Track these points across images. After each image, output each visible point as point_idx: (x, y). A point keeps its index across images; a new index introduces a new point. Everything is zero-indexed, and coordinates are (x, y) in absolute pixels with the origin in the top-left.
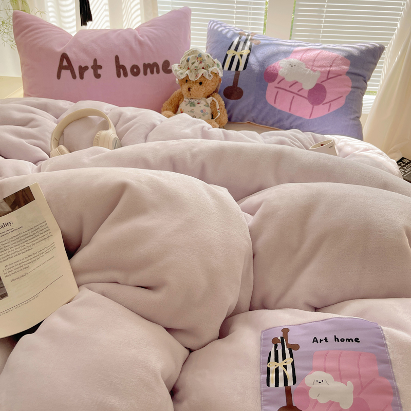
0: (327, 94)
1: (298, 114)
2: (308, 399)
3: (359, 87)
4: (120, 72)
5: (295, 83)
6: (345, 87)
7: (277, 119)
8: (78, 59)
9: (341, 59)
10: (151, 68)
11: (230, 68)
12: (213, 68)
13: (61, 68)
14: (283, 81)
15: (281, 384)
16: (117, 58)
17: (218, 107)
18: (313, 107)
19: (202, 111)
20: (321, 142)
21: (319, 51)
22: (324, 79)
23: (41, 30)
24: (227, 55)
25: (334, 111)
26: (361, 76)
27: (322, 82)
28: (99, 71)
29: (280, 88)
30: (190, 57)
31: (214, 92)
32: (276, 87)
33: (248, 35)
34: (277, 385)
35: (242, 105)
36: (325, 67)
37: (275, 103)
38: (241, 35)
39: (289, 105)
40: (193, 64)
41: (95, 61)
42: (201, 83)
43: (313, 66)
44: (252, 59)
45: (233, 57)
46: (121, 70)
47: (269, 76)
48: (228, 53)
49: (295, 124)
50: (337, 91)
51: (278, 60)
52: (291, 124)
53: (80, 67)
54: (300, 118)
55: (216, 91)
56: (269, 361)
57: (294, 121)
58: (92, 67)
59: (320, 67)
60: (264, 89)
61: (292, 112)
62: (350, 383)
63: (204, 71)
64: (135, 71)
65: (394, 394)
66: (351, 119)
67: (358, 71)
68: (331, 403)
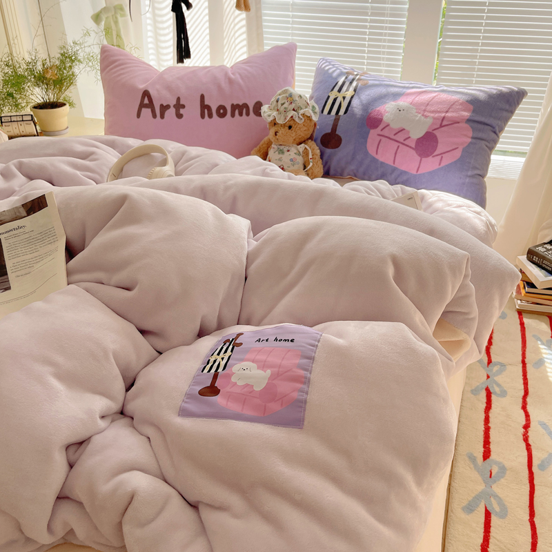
0: (439, 144)
1: (403, 168)
2: (229, 382)
3: (484, 141)
4: (204, 112)
5: (401, 131)
6: (464, 137)
8: (161, 96)
9: (461, 104)
10: (240, 109)
11: (330, 112)
12: (305, 110)
13: (142, 106)
15: (213, 370)
16: (202, 97)
17: (310, 156)
18: (421, 160)
21: (434, 95)
22: (436, 127)
24: (329, 97)
25: (446, 166)
26: (486, 124)
27: (433, 130)
28: (182, 111)
29: (383, 136)
30: (280, 97)
31: (308, 139)
32: (379, 135)
33: (357, 75)
34: (209, 371)
35: (340, 155)
36: (440, 112)
37: (377, 154)
38: (348, 74)
39: (393, 156)
40: (282, 104)
41: (178, 99)
42: (290, 127)
43: (425, 110)
44: (355, 102)
45: (335, 100)
46: (206, 111)
47: (372, 121)
48: (330, 94)
50: (453, 142)
51: (385, 103)
53: (162, 105)
54: (405, 173)
55: (311, 138)
56: (213, 355)
57: (399, 176)
58: (174, 106)
59: (433, 112)
60: (365, 137)
61: (396, 165)
64: (222, 112)
65: (304, 383)
66: (467, 176)
67: (482, 119)
68: (247, 385)
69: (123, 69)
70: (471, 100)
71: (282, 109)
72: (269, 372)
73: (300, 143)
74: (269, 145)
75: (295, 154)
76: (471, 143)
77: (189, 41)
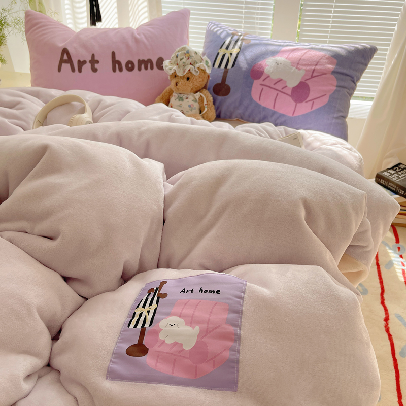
0: (311, 92)
1: (281, 111)
2: (157, 339)
4: (115, 67)
5: (279, 81)
6: (331, 85)
7: (262, 115)
8: (78, 54)
9: (327, 59)
10: (145, 64)
11: (220, 66)
12: (200, 64)
13: (62, 61)
14: (269, 78)
15: (139, 326)
16: (113, 54)
17: (205, 103)
18: (296, 105)
19: (190, 106)
21: (305, 51)
22: (308, 77)
24: (218, 54)
25: (317, 109)
26: (349, 76)
27: (306, 80)
28: (96, 66)
29: (265, 85)
30: (179, 53)
31: (203, 88)
32: (261, 85)
33: (241, 35)
34: (136, 326)
35: (230, 101)
36: (310, 65)
37: (260, 100)
38: (233, 35)
39: (273, 102)
40: (181, 60)
41: (93, 56)
42: (188, 79)
43: (298, 64)
44: (241, 59)
45: (224, 56)
46: (117, 66)
47: (255, 73)
48: (219, 51)
50: (322, 90)
51: (265, 58)
53: (79, 61)
54: (283, 115)
55: (205, 87)
56: (138, 306)
57: (278, 118)
58: (90, 62)
59: (305, 65)
60: (250, 86)
61: (276, 109)
64: (130, 66)
65: (235, 340)
66: (334, 118)
67: (344, 71)
68: (176, 344)
69: (44, 30)
70: (335, 55)
71: (181, 63)
72: (197, 328)
73: (197, 92)
74: (171, 93)
75: (193, 101)
76: (336, 90)
77: (100, 7)
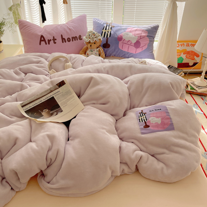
0: (141, 44)
1: (131, 52)
2: (150, 123)
3: (152, 41)
4: (63, 41)
5: (129, 41)
6: (147, 41)
7: (123, 54)
8: (48, 37)
10: (75, 38)
11: (104, 37)
12: (99, 37)
13: (41, 41)
14: (125, 40)
15: (143, 121)
16: (62, 35)
17: (101, 52)
18: (136, 49)
19: (96, 53)
20: (141, 61)
21: (136, 28)
22: (139, 39)
23: (31, 27)
24: (102, 32)
25: (144, 50)
26: (152, 37)
28: (56, 41)
29: (124, 43)
30: (90, 34)
31: (99, 46)
32: (122, 43)
33: (110, 24)
34: (142, 121)
35: (110, 50)
36: (139, 34)
37: (122, 49)
38: (106, 23)
39: (128, 49)
40: (91, 36)
41: (54, 37)
42: (95, 43)
43: (135, 34)
44: (112, 33)
45: (105, 33)
47: (119, 39)
49: (130, 56)
50: (145, 43)
52: (128, 56)
53: (48, 40)
54: (132, 53)
56: (139, 117)
57: (130, 55)
58: (53, 40)
59: (137, 34)
60: (118, 44)
61: (129, 51)
62: (160, 118)
63: (96, 39)
64: (69, 40)
66: (150, 52)
67: (151, 35)
70: (147, 30)
73: (97, 48)
74: (87, 49)
75: (96, 51)
76: (149, 43)
